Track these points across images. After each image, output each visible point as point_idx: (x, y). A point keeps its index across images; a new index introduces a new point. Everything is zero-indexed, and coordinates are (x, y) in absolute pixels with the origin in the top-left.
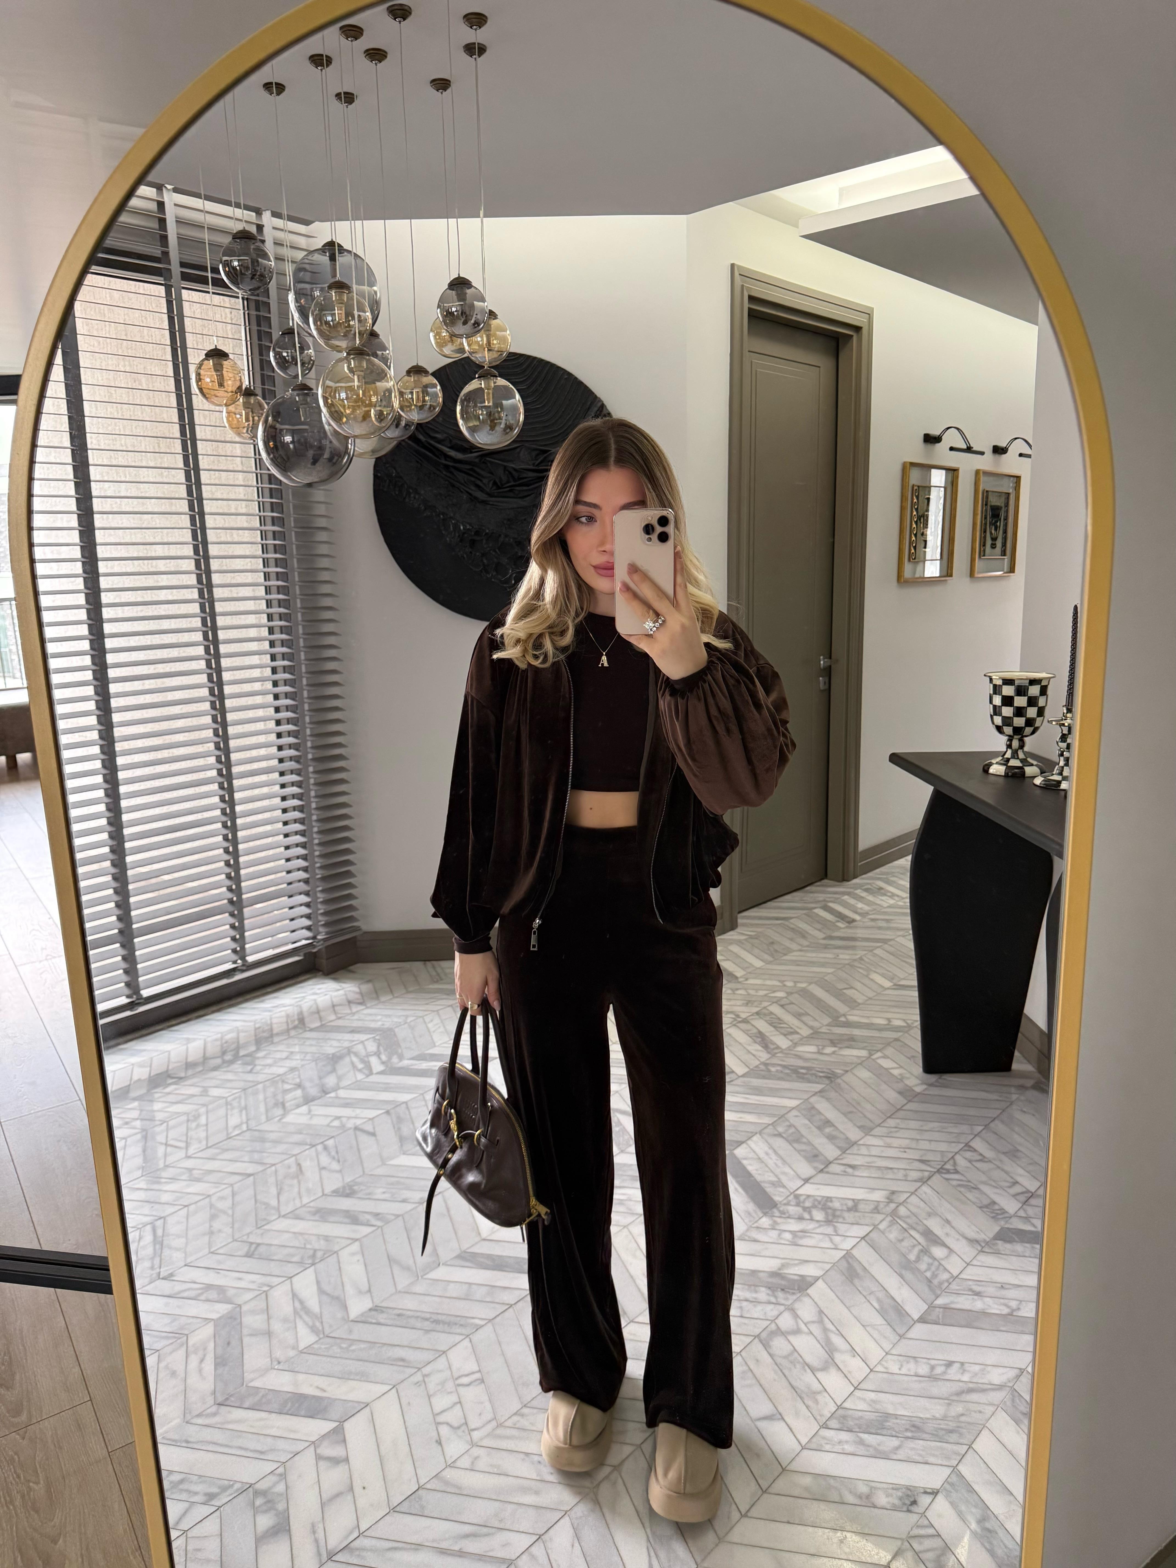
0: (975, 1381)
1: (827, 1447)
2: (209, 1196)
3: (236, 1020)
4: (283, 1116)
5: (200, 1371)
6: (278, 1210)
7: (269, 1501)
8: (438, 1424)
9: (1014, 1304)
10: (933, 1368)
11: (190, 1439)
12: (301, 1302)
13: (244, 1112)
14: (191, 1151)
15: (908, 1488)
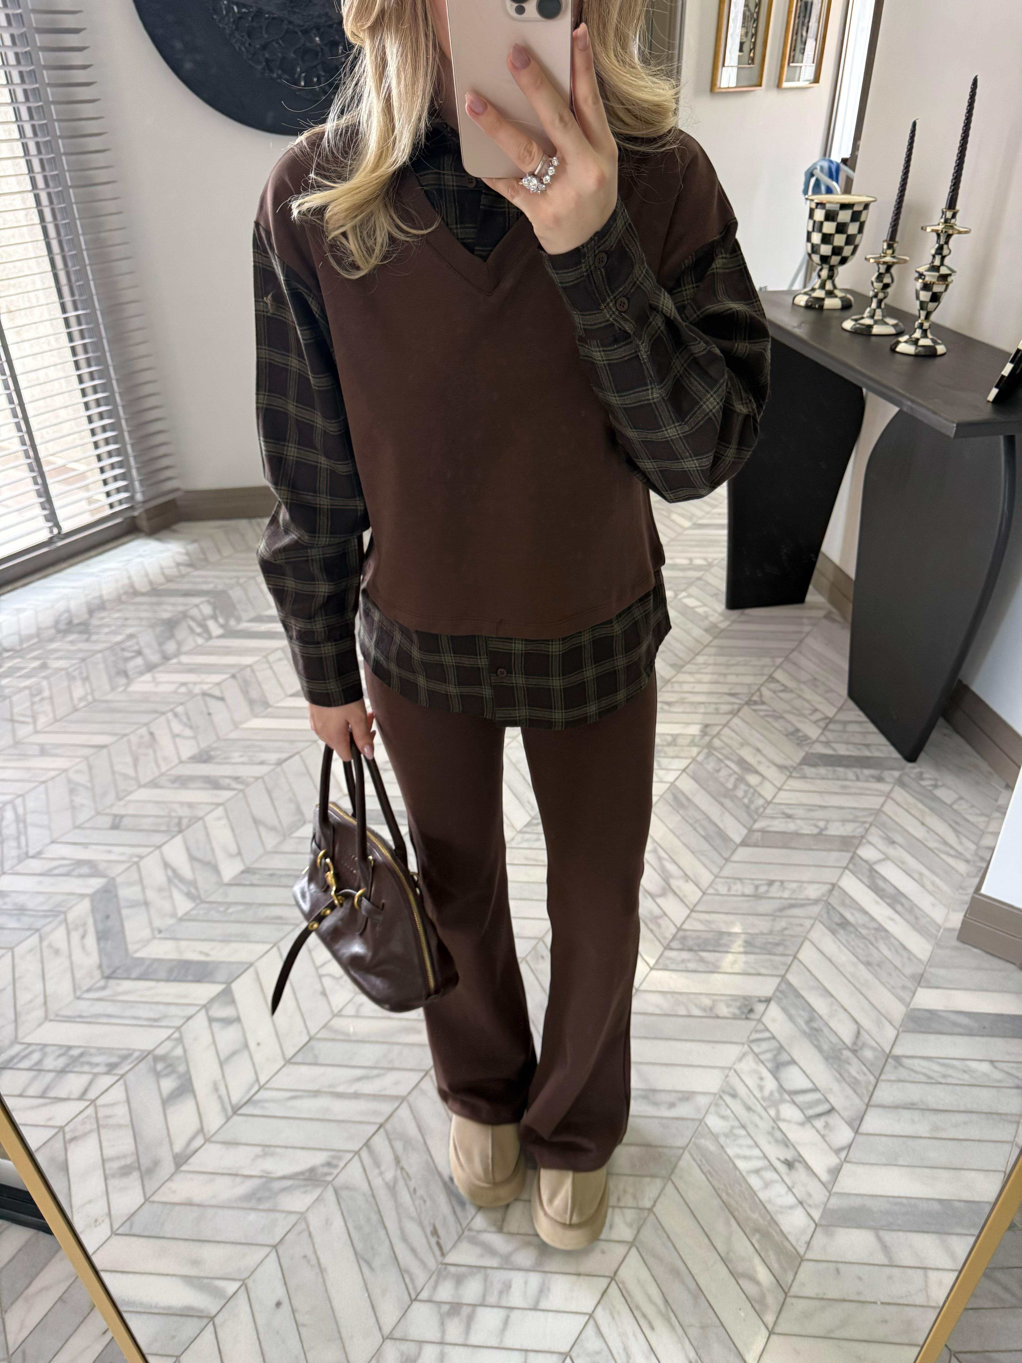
0: (794, 896)
1: (673, 966)
2: (65, 771)
3: (64, 587)
4: (128, 685)
5: (83, 947)
6: (137, 779)
7: (170, 1065)
8: (320, 977)
9: (822, 824)
10: (757, 887)
11: (85, 1014)
12: (174, 871)
13: (87, 684)
14: (39, 727)
15: (745, 998)
